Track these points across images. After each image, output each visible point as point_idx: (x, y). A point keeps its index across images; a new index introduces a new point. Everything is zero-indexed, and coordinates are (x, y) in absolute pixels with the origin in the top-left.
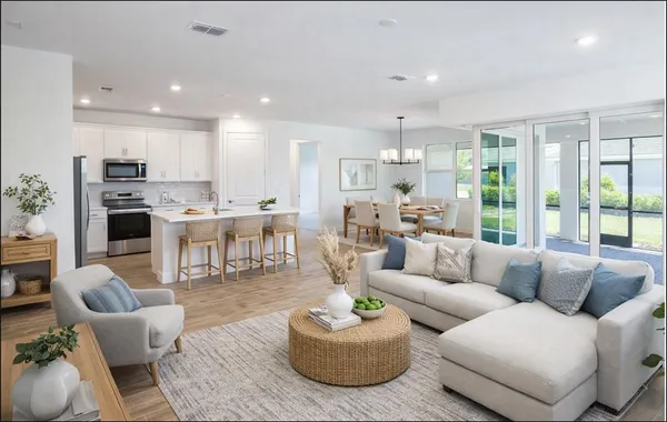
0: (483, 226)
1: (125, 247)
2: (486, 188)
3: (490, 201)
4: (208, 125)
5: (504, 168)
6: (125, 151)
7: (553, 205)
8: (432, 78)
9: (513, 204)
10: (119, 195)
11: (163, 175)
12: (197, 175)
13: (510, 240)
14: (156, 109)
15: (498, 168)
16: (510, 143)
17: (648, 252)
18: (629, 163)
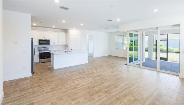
0: (129, 56)
1: (44, 61)
2: (130, 46)
3: (131, 49)
4: (66, 31)
5: (135, 42)
6: (44, 37)
7: (147, 50)
8: (118, 20)
9: (137, 50)
10: (42, 48)
11: (54, 43)
12: (63, 43)
13: (136, 59)
14: (54, 27)
15: (133, 42)
16: (136, 35)
17: (172, 62)
18: (167, 40)
